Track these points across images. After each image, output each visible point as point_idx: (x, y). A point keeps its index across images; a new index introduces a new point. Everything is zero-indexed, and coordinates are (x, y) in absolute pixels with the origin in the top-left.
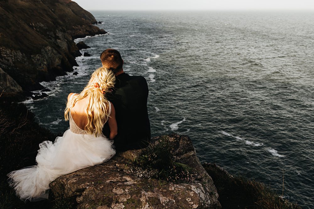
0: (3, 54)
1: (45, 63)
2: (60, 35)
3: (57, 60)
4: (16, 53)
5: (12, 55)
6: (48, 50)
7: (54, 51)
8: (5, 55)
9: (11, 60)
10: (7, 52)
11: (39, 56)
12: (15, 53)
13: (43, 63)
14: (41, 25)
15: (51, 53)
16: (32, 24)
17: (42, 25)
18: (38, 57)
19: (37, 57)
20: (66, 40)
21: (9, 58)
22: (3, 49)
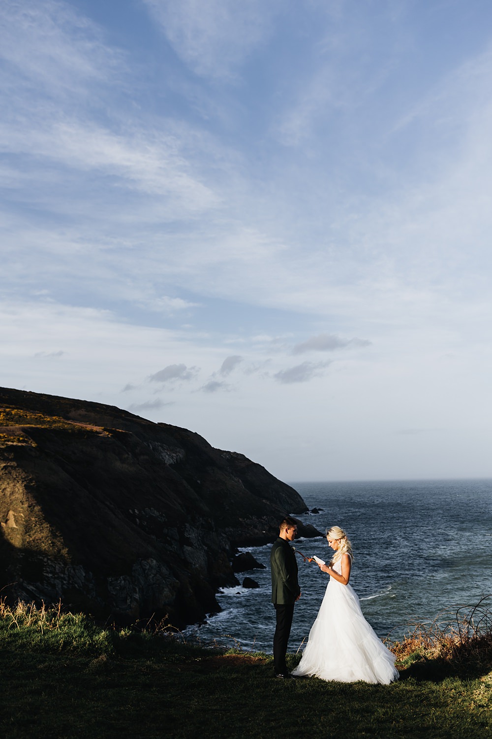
0: (47, 572)
1: (137, 596)
2: (192, 535)
3: (166, 591)
4: (74, 570)
5: (64, 574)
6: (150, 566)
7: (164, 570)
8: (50, 575)
9: (60, 586)
10: (55, 568)
11: (124, 580)
12: (72, 571)
13: (131, 597)
14: (154, 513)
15: (155, 575)
16: (134, 511)
17: (156, 513)
18: (123, 582)
19: (121, 581)
20: (206, 548)
21: (57, 581)
22: (49, 561)
